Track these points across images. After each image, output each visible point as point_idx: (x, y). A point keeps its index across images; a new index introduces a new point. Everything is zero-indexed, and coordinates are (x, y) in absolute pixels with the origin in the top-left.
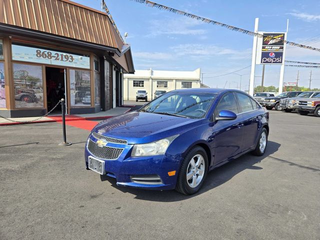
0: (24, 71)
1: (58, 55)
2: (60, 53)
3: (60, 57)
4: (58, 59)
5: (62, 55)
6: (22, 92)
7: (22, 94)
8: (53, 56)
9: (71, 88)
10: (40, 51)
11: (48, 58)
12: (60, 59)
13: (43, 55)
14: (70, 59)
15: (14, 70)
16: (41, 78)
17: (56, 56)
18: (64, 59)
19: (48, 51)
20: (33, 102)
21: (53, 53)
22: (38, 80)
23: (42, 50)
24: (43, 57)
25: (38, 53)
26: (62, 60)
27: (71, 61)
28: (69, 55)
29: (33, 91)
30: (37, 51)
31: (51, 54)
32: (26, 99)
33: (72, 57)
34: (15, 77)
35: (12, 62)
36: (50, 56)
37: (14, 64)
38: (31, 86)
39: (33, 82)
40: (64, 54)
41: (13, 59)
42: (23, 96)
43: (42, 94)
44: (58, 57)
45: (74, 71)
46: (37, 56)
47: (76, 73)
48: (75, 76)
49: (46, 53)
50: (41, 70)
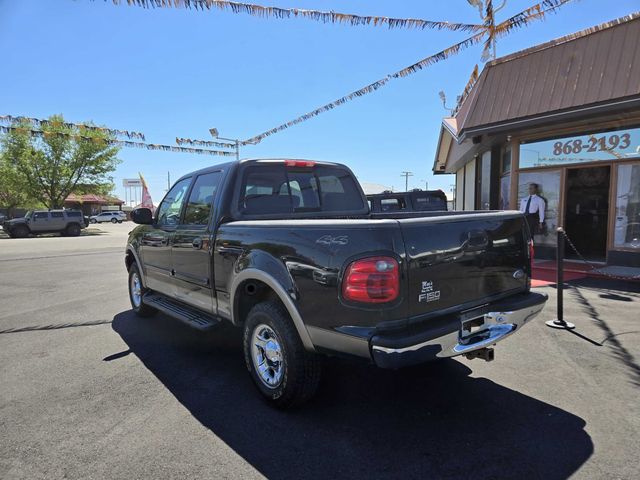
1: (594, 140)
2: (598, 136)
3: (598, 144)
4: (595, 150)
8: (584, 147)
9: (619, 205)
10: (561, 144)
11: (575, 152)
12: (599, 148)
13: (567, 149)
14: (622, 143)
15: (520, 183)
16: (558, 192)
17: (591, 142)
18: (609, 146)
19: (575, 139)
21: (585, 139)
22: (551, 195)
23: (564, 141)
24: (565, 153)
25: (558, 149)
26: (603, 149)
27: (624, 145)
28: (619, 133)
30: (556, 145)
31: (580, 141)
33: (627, 136)
34: (520, 195)
35: (519, 171)
36: (578, 147)
37: (521, 175)
40: (608, 135)
44: (594, 144)
45: (629, 167)
46: (555, 153)
47: (635, 171)
48: (632, 178)
49: (571, 144)
50: (559, 177)
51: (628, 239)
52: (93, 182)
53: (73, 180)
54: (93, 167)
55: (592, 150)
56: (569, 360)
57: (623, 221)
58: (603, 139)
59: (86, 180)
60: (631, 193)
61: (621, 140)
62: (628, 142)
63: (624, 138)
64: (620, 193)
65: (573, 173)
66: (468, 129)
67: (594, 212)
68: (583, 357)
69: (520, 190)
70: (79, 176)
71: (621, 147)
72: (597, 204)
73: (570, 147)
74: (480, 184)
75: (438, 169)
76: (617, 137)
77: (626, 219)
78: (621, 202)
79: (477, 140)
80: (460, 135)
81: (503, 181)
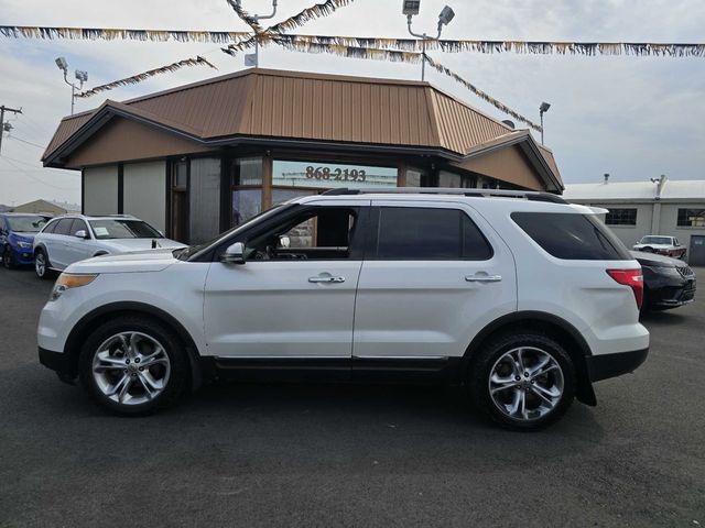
1: (339, 170)
2: (343, 167)
3: (343, 173)
4: (340, 179)
8: (332, 175)
10: (313, 168)
11: (324, 178)
12: (343, 178)
13: (317, 174)
14: (359, 177)
15: (273, 200)
17: (337, 172)
18: (349, 178)
19: (324, 165)
21: (333, 168)
23: (315, 166)
24: (316, 177)
26: (346, 179)
27: (361, 179)
28: (358, 168)
30: (308, 168)
31: (329, 169)
33: (363, 171)
35: (271, 188)
36: (326, 174)
37: (275, 192)
40: (350, 168)
41: (275, 183)
43: (309, 238)
44: (339, 175)
46: (307, 176)
49: (321, 170)
55: (338, 179)
58: (346, 171)
61: (359, 174)
62: (364, 176)
63: (361, 173)
71: (359, 180)
73: (320, 173)
76: (356, 171)
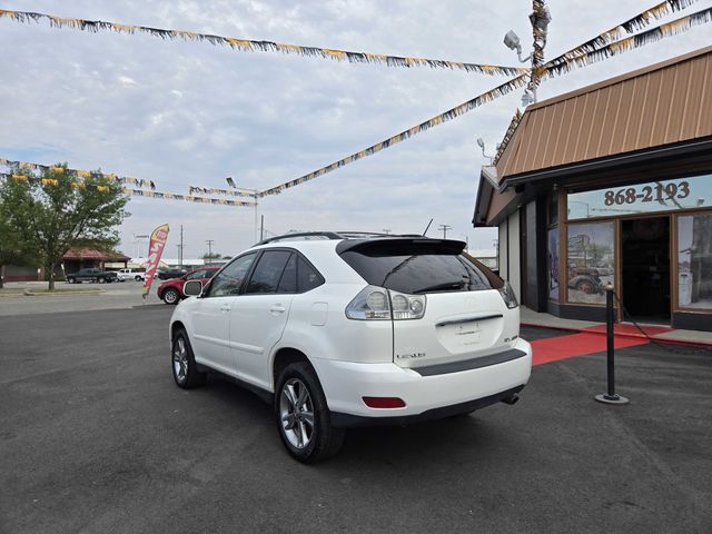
0: (583, 236)
1: (649, 189)
2: (654, 185)
3: (654, 193)
4: (650, 199)
5: (660, 188)
6: (579, 274)
7: (579, 277)
8: (638, 196)
9: (681, 260)
10: (612, 193)
11: (628, 202)
12: (655, 197)
13: (619, 199)
14: (680, 192)
15: (570, 237)
16: (612, 246)
17: (645, 193)
18: (664, 195)
19: (627, 188)
20: (595, 292)
21: (639, 188)
22: (605, 250)
23: (616, 190)
24: (618, 203)
25: (609, 199)
26: (659, 198)
27: (683, 194)
28: (677, 182)
29: (596, 271)
30: (607, 194)
31: (634, 191)
32: (584, 286)
33: (686, 184)
34: (570, 249)
35: (568, 223)
36: (632, 197)
37: (570, 227)
38: (593, 262)
39: (597, 253)
40: (666, 183)
41: (569, 218)
42: (581, 281)
43: (611, 278)
44: (649, 194)
45: (690, 218)
46: (606, 203)
47: (697, 223)
48: (694, 231)
49: (623, 193)
50: (612, 230)
51: (695, 299)
52: (96, 236)
53: (74, 234)
54: (96, 220)
55: (647, 199)
56: (637, 442)
57: (687, 279)
58: (658, 187)
59: (89, 233)
60: (694, 248)
61: (679, 189)
62: (687, 191)
63: (682, 187)
64: (681, 248)
65: (627, 225)
66: (509, 177)
67: (653, 269)
68: (655, 438)
69: (570, 244)
70: (81, 230)
71: (680, 197)
72: (657, 260)
73: (622, 197)
74: (526, 237)
75: (479, 221)
76: (674, 185)
77: (690, 276)
78: (684, 258)
79: (520, 188)
80: (500, 183)
81: (550, 233)
